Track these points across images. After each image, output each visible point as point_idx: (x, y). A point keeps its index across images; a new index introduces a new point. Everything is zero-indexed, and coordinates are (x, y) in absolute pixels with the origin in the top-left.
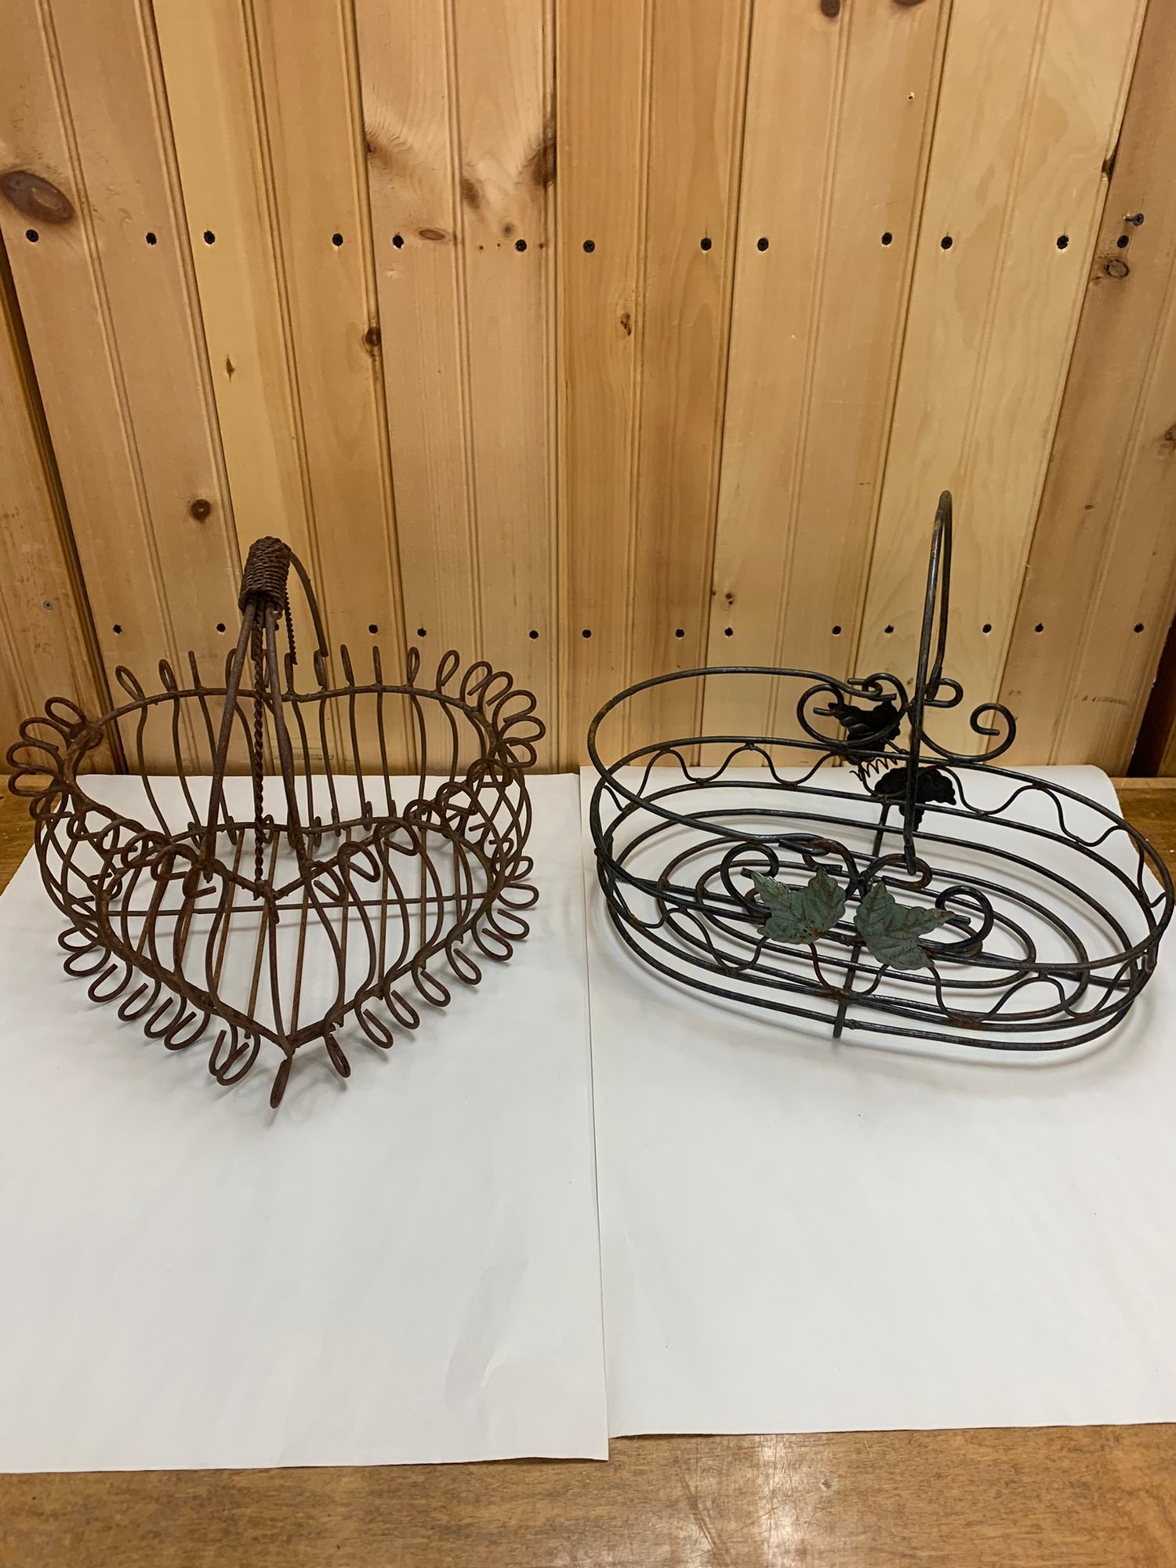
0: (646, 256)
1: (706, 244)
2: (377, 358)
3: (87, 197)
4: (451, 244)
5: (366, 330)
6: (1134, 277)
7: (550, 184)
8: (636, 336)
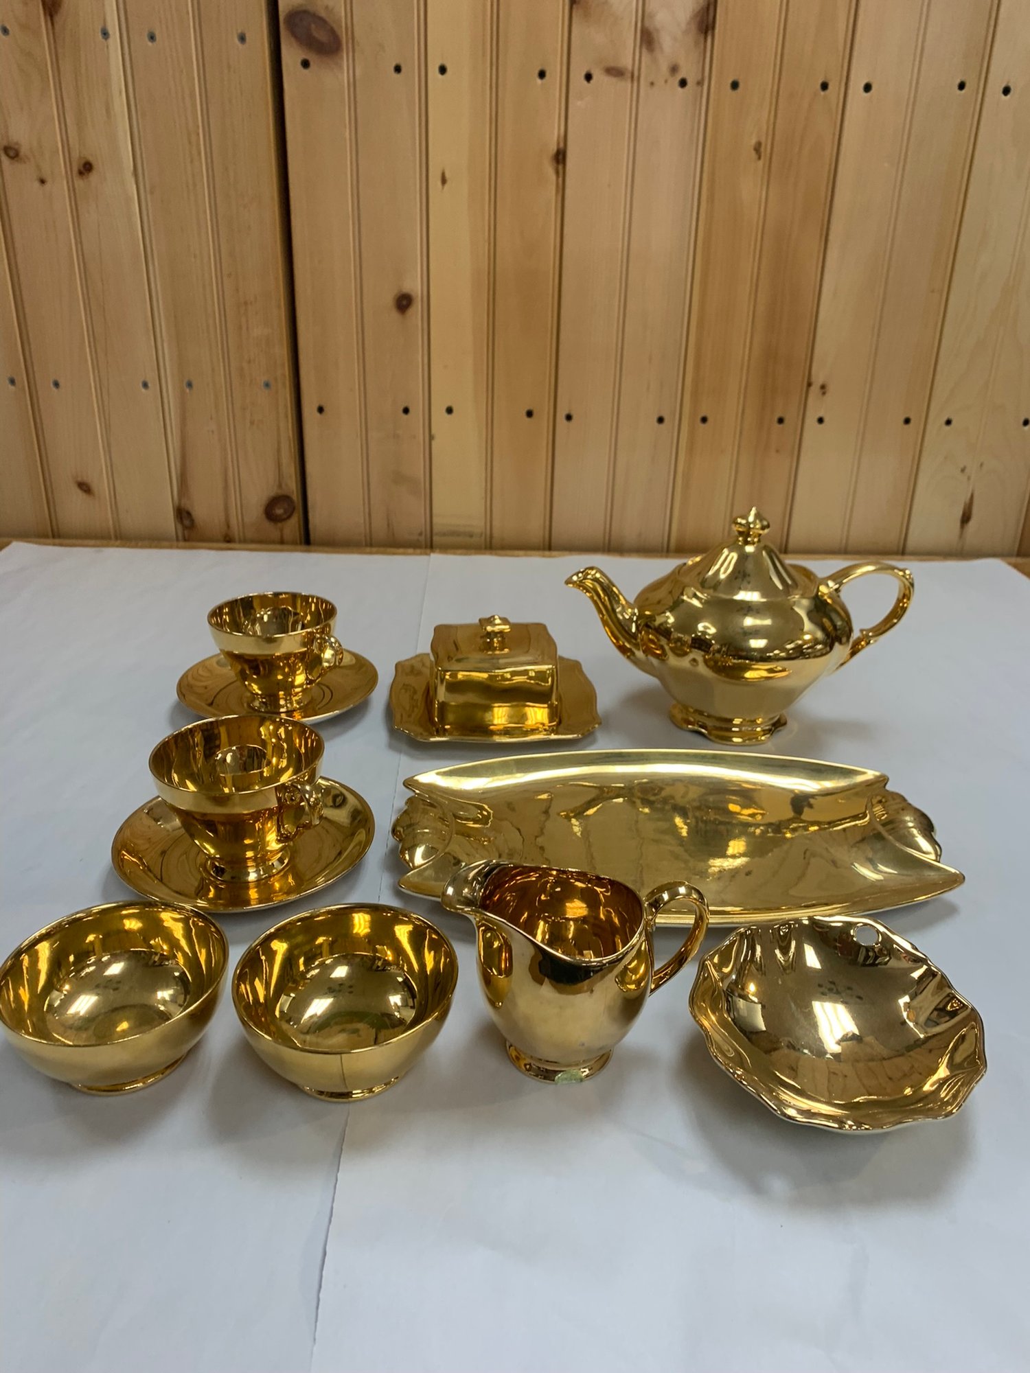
0: (778, 95)
1: (824, 86)
2: (561, 174)
3: (353, 33)
4: (629, 80)
5: (555, 150)
7: (710, 32)
8: (764, 161)
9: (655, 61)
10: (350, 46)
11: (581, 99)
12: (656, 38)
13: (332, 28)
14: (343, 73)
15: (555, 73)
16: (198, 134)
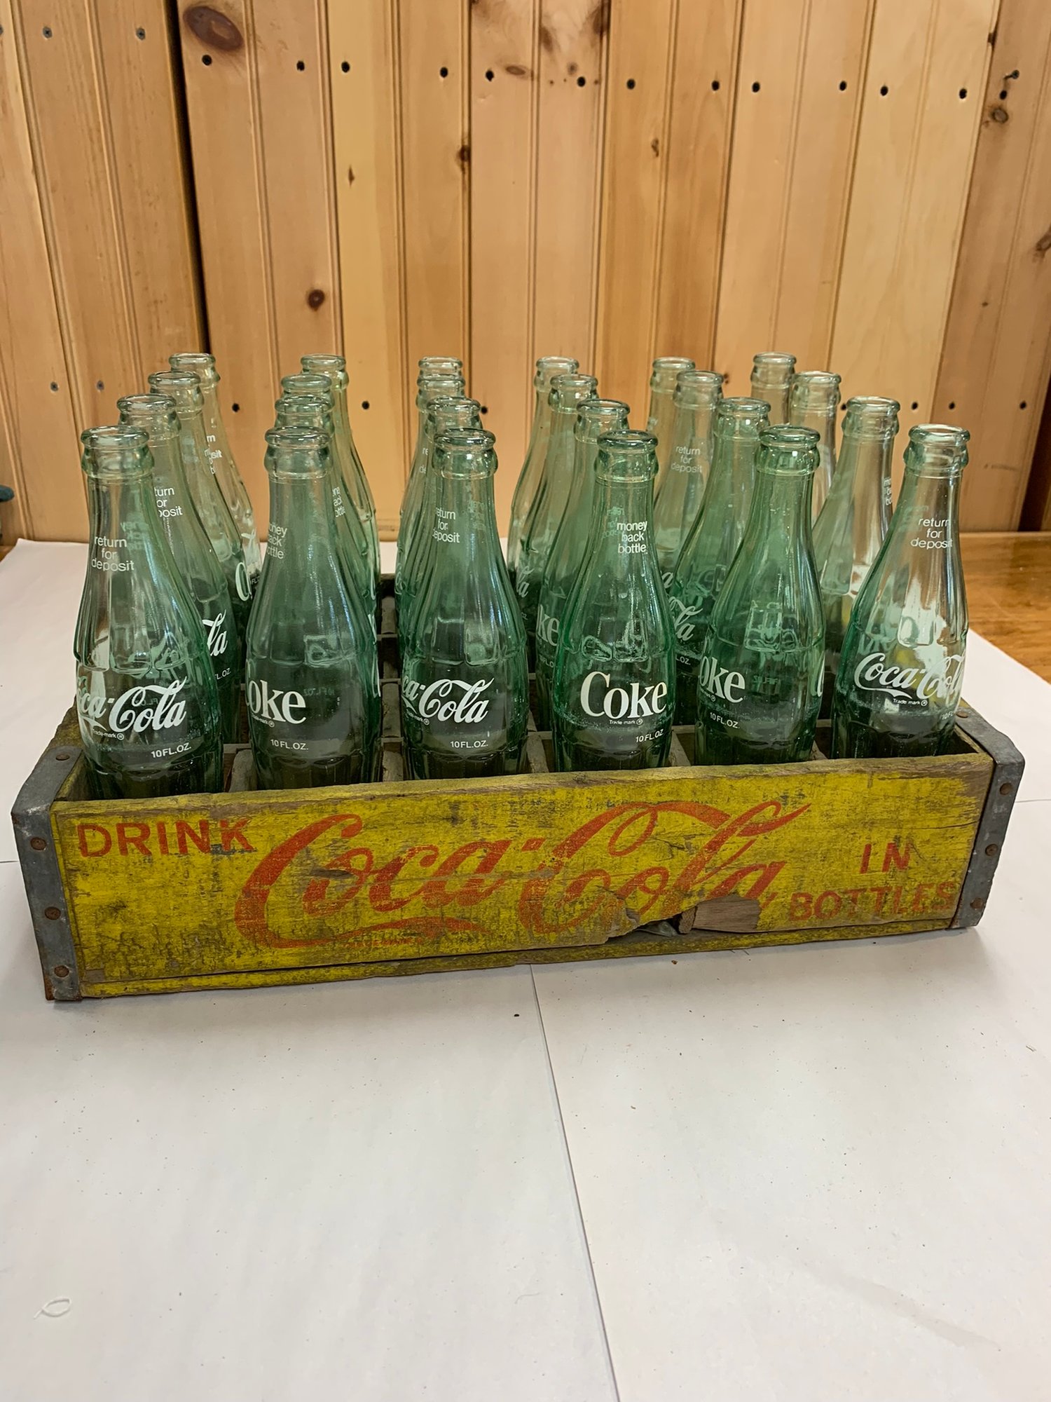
0: (672, 95)
1: (716, 86)
2: (467, 171)
3: (254, 31)
4: (530, 78)
5: (460, 147)
6: (1012, 123)
7: (605, 33)
8: (662, 158)
9: (553, 60)
10: (252, 42)
11: (484, 97)
12: (553, 37)
13: (232, 24)
14: (246, 70)
15: (457, 71)
16: (99, 131)
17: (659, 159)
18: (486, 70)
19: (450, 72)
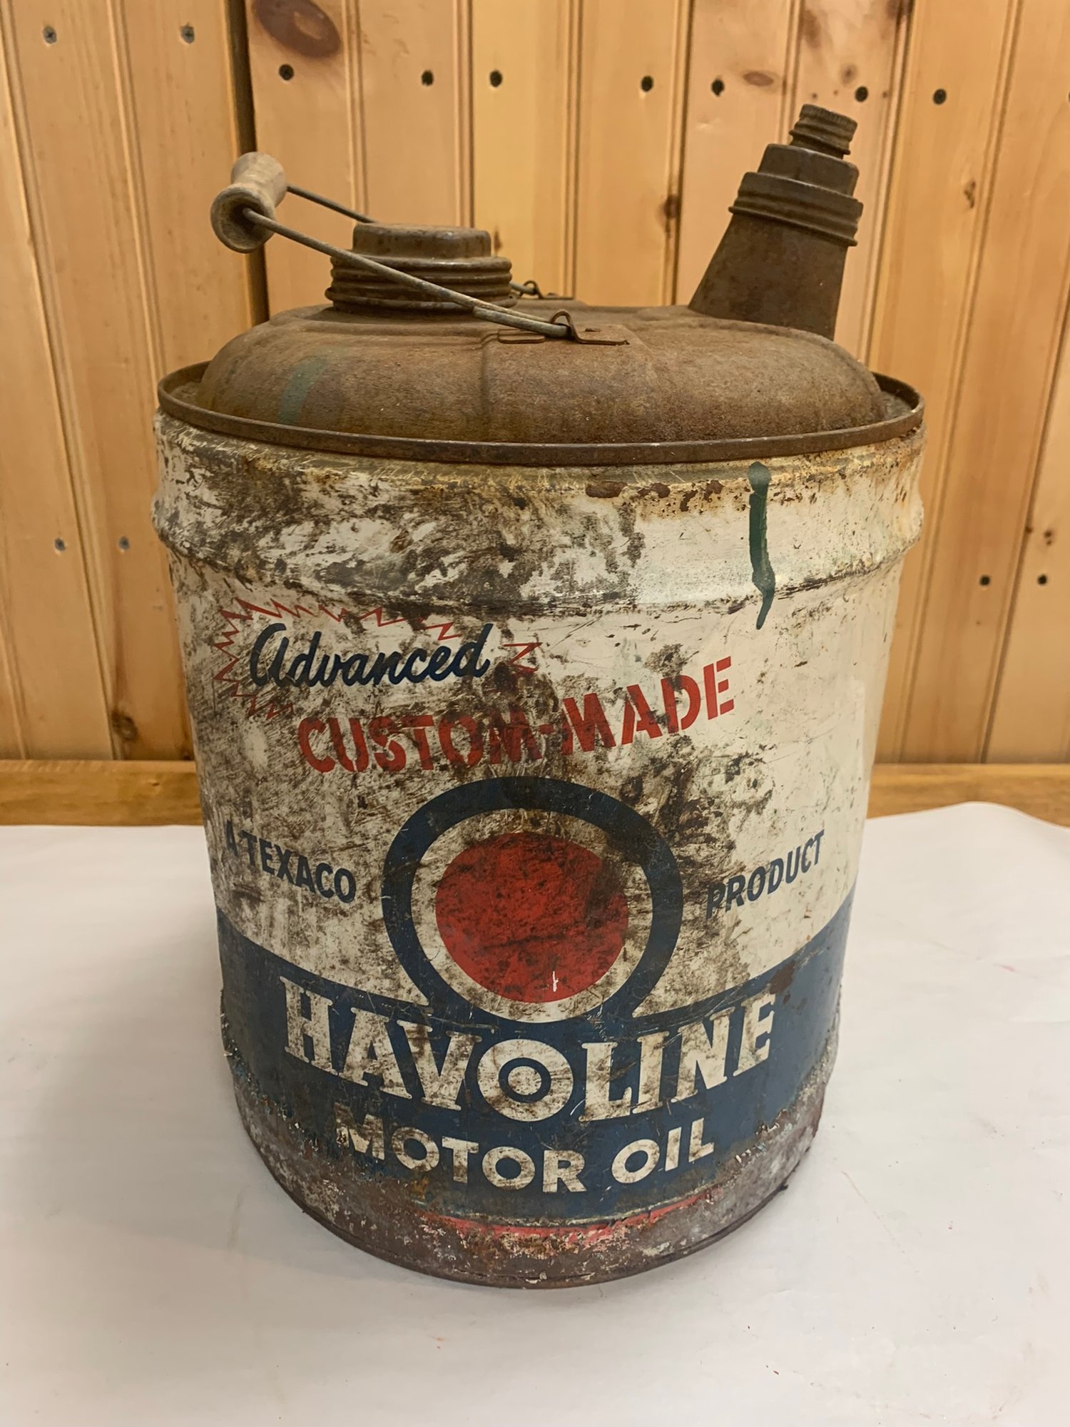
0: (1004, 111)
2: (673, 233)
3: (358, 26)
4: (780, 90)
5: (665, 198)
7: (905, 17)
8: (978, 211)
9: (819, 61)
10: (354, 43)
11: (706, 122)
12: (823, 26)
13: (327, 19)
14: (343, 87)
15: (667, 83)
16: (125, 182)
17: (974, 211)
18: (711, 81)
19: (655, 83)
